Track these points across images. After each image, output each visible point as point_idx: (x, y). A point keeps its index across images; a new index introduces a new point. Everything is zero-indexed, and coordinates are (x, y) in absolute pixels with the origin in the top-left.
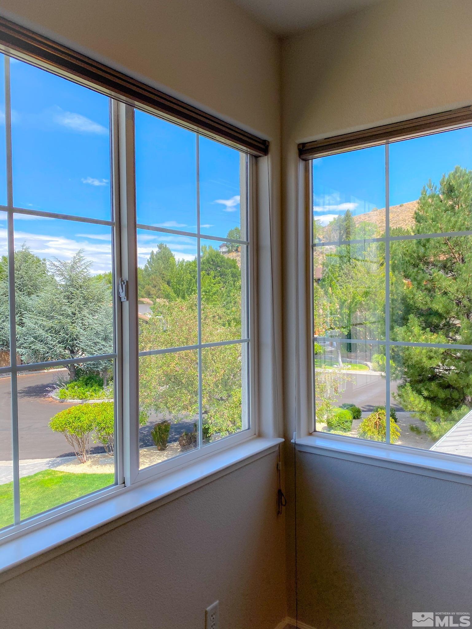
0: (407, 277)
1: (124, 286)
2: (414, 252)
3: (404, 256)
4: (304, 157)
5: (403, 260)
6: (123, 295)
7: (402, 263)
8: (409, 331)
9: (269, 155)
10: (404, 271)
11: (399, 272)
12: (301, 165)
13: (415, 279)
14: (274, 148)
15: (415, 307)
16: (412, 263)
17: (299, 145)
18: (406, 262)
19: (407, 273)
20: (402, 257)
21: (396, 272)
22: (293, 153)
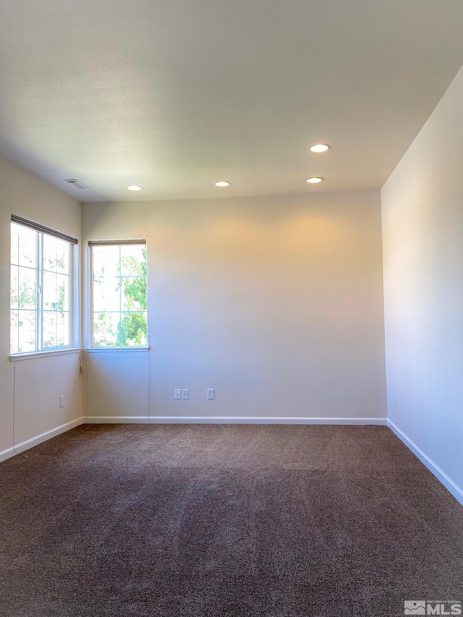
0: (136, 300)
1: (40, 288)
2: (142, 281)
3: (134, 283)
4: (90, 246)
5: (134, 286)
6: (39, 291)
7: (132, 289)
8: (138, 342)
9: (78, 244)
10: (135, 295)
11: (131, 296)
12: (89, 248)
13: (142, 301)
14: (79, 242)
15: (143, 324)
16: (141, 289)
17: (89, 241)
18: (136, 288)
19: (137, 297)
20: (132, 284)
21: (128, 296)
22: (86, 244)
